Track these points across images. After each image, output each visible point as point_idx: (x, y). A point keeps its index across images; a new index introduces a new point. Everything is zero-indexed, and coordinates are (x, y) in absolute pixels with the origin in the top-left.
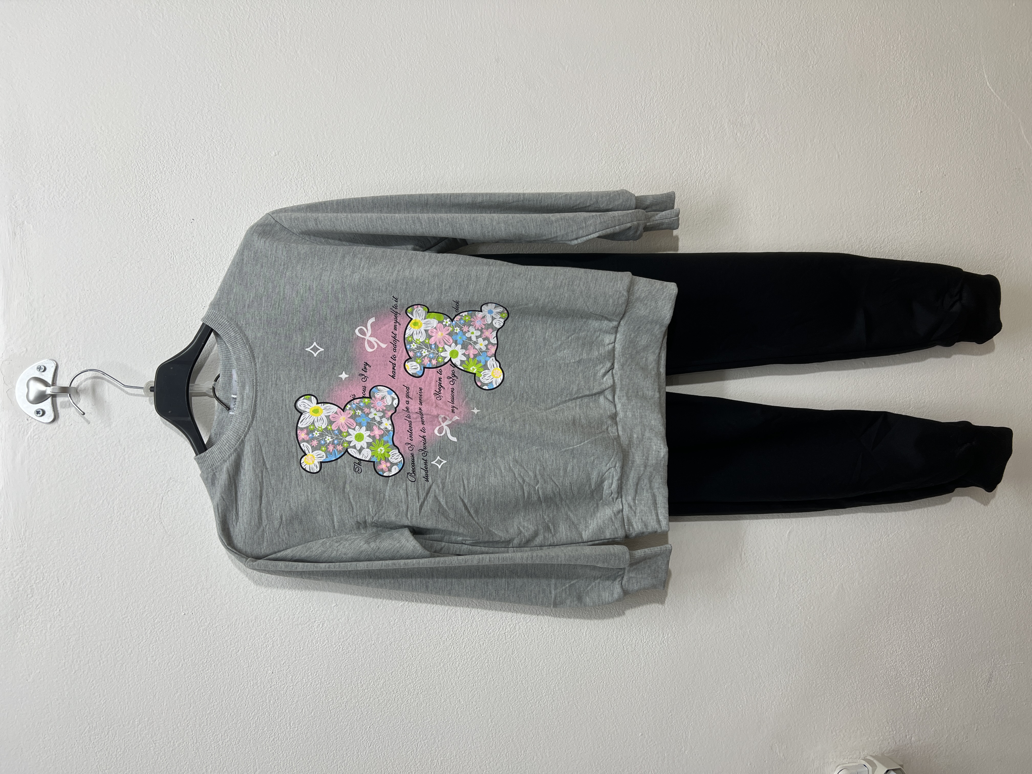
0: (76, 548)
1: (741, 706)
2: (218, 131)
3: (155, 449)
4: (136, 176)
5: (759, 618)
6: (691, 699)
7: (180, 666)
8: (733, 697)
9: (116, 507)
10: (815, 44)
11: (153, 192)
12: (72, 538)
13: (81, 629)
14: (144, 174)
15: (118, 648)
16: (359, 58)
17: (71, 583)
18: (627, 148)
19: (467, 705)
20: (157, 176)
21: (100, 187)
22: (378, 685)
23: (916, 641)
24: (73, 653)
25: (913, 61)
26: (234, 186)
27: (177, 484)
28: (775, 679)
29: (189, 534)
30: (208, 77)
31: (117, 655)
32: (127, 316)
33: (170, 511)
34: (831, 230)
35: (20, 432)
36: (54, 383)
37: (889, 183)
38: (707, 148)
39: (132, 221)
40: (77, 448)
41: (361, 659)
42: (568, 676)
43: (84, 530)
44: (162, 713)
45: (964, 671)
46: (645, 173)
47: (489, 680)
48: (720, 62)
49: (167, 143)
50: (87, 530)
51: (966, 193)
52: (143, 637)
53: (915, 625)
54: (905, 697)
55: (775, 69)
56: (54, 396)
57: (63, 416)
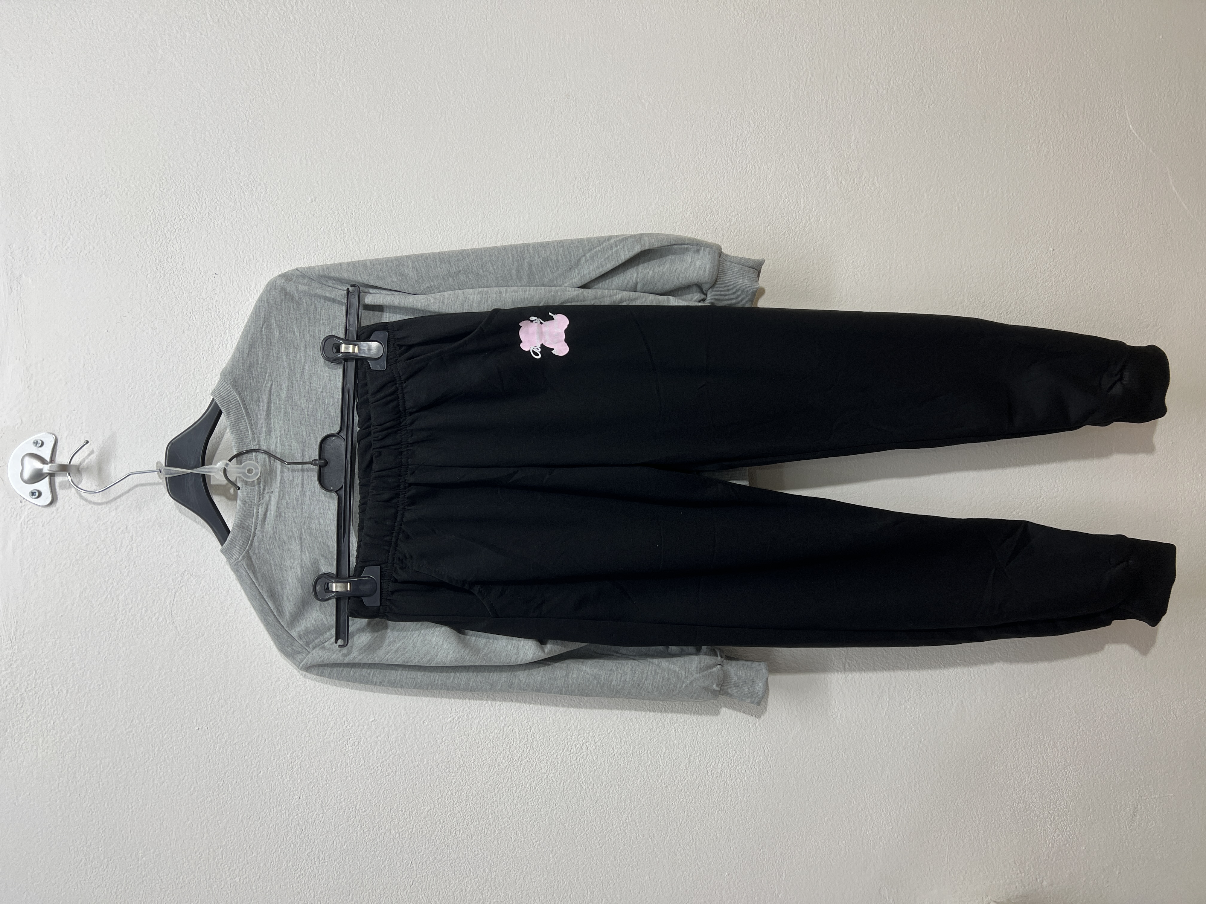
0: (74, 650)
1: (844, 842)
2: (246, 173)
3: (168, 537)
4: (151, 224)
5: (866, 740)
6: (785, 833)
7: (192, 789)
8: (835, 831)
9: (121, 604)
10: (932, 81)
11: (171, 242)
12: (70, 639)
13: (78, 745)
14: (161, 222)
15: (121, 767)
16: (409, 92)
17: (68, 691)
18: (715, 197)
19: (525, 838)
20: (176, 224)
21: (110, 235)
22: (422, 813)
23: (1048, 768)
24: (68, 774)
25: (1044, 101)
26: (264, 237)
27: (192, 578)
28: (883, 811)
29: (206, 635)
30: (236, 113)
31: (119, 776)
32: (138, 384)
33: (184, 608)
34: (949, 292)
35: (12, 516)
36: (52, 460)
37: (1016, 239)
38: (807, 198)
39: (146, 275)
40: (77, 535)
41: (403, 783)
42: (643, 805)
43: (83, 630)
44: (170, 844)
45: (1104, 804)
46: (735, 226)
47: (551, 808)
48: (823, 100)
49: (187, 187)
50: (87, 630)
51: (1105, 252)
52: (150, 755)
53: (1047, 750)
54: (1035, 833)
55: (886, 109)
56: (52, 475)
57: (63, 498)
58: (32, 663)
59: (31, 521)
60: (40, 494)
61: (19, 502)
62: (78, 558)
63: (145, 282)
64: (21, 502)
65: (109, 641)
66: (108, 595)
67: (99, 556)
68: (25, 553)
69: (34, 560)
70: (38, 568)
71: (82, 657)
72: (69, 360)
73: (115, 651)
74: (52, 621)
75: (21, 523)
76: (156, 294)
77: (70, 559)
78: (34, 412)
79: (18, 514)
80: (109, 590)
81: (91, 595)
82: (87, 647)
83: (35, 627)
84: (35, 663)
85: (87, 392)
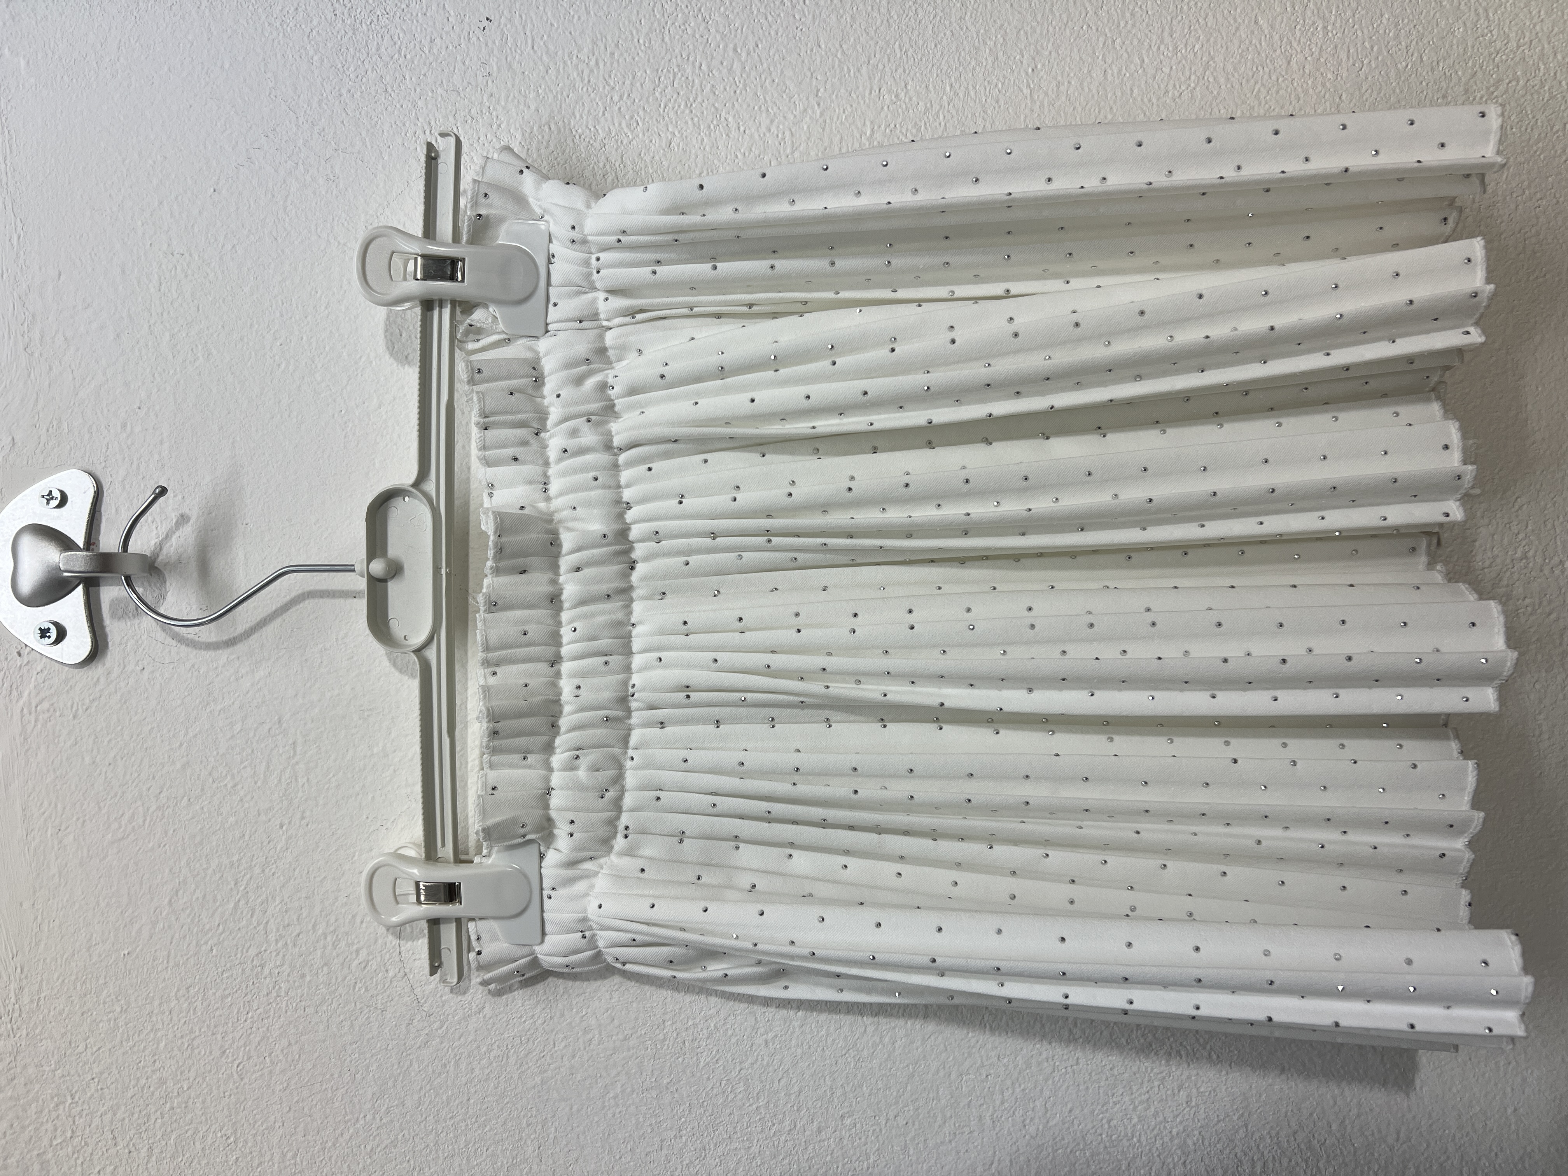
12: (151, 1014)
36: (91, 543)
40: (159, 740)
43: (183, 991)
56: (91, 584)
57: (120, 644)
58: (63, 1076)
59: (46, 705)
60: (62, 634)
61: (15, 654)
62: (165, 800)
63: (307, 54)
64: (19, 654)
65: (246, 1021)
66: (239, 901)
67: (215, 798)
68: (34, 788)
69: (56, 806)
70: (67, 828)
71: (181, 1064)
72: (123, 272)
73: (263, 1049)
74: (107, 967)
75: (22, 710)
76: (334, 82)
77: (143, 805)
78: (41, 416)
79: (14, 686)
80: (243, 887)
81: (198, 898)
82: (193, 1036)
83: (66, 981)
84: (69, 1074)
85: (171, 356)
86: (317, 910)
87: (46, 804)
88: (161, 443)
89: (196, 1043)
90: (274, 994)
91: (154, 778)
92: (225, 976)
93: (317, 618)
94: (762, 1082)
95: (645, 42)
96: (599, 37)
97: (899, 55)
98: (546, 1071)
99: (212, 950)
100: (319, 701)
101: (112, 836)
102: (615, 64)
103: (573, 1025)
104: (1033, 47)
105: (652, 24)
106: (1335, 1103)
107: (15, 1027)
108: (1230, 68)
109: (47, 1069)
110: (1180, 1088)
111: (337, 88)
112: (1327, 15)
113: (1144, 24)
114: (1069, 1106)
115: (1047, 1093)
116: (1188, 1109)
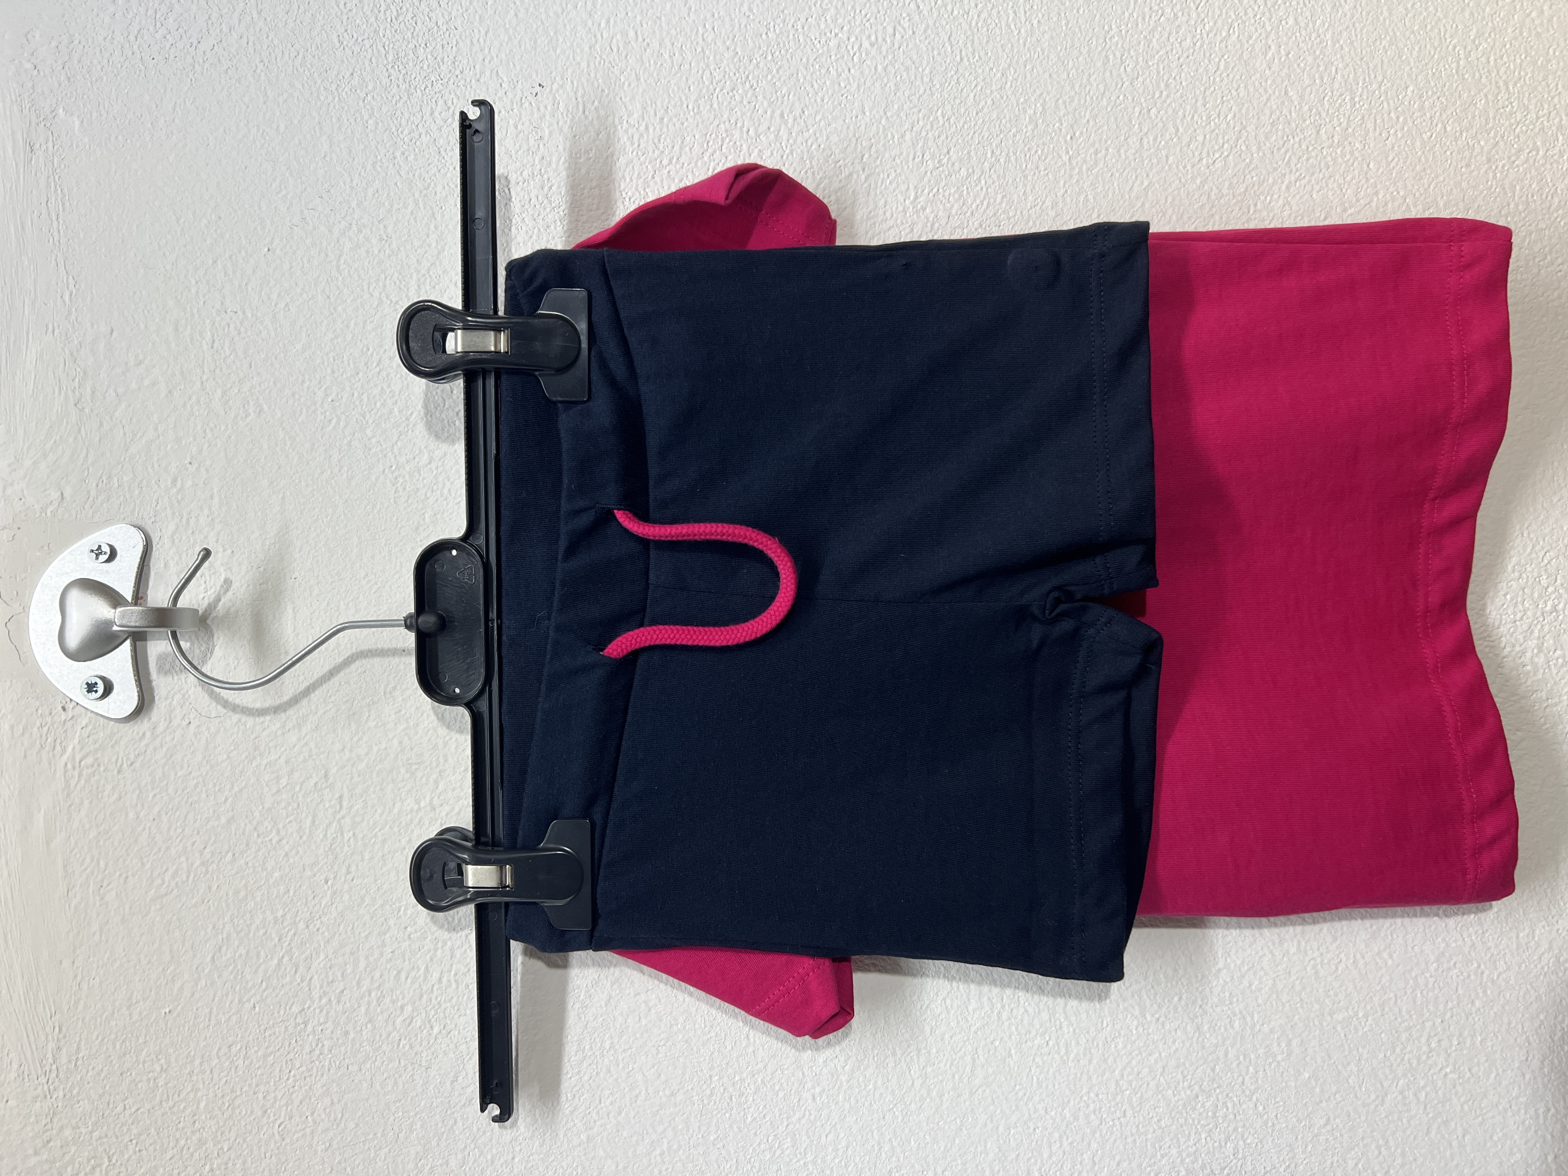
12: (191, 1073)
35: (42, 747)
39: (363, 95)
40: (204, 796)
56: (138, 637)
57: (166, 698)
58: (100, 1138)
59: (90, 760)
60: (109, 688)
61: (60, 708)
62: (210, 855)
63: (362, 118)
64: (64, 709)
65: (288, 1079)
66: (283, 957)
67: (260, 853)
68: (76, 844)
69: (98, 863)
70: (109, 884)
71: (221, 1124)
72: (176, 329)
73: (305, 1108)
74: (147, 1025)
75: (66, 764)
76: (388, 145)
77: (187, 859)
78: (91, 469)
79: (58, 741)
80: (287, 943)
81: (241, 955)
82: (234, 1095)
83: (106, 1040)
84: (106, 1135)
85: (223, 413)
86: (362, 964)
87: (88, 860)
88: (212, 498)
89: (237, 1102)
90: (318, 1052)
91: (198, 833)
92: (267, 1034)
93: (365, 672)
94: (809, 1137)
95: (694, 108)
96: (649, 102)
97: (941, 123)
98: (591, 1128)
99: (254, 1007)
100: (367, 754)
101: (156, 892)
102: (665, 130)
103: (620, 1080)
104: (1070, 116)
105: (701, 91)
106: (1380, 1153)
107: (51, 1087)
108: (1262, 138)
109: (84, 1131)
110: (1227, 1139)
111: (391, 152)
112: (1354, 87)
113: (1178, 94)
114: (1117, 1158)
115: (1094, 1146)
116: (1235, 1161)
